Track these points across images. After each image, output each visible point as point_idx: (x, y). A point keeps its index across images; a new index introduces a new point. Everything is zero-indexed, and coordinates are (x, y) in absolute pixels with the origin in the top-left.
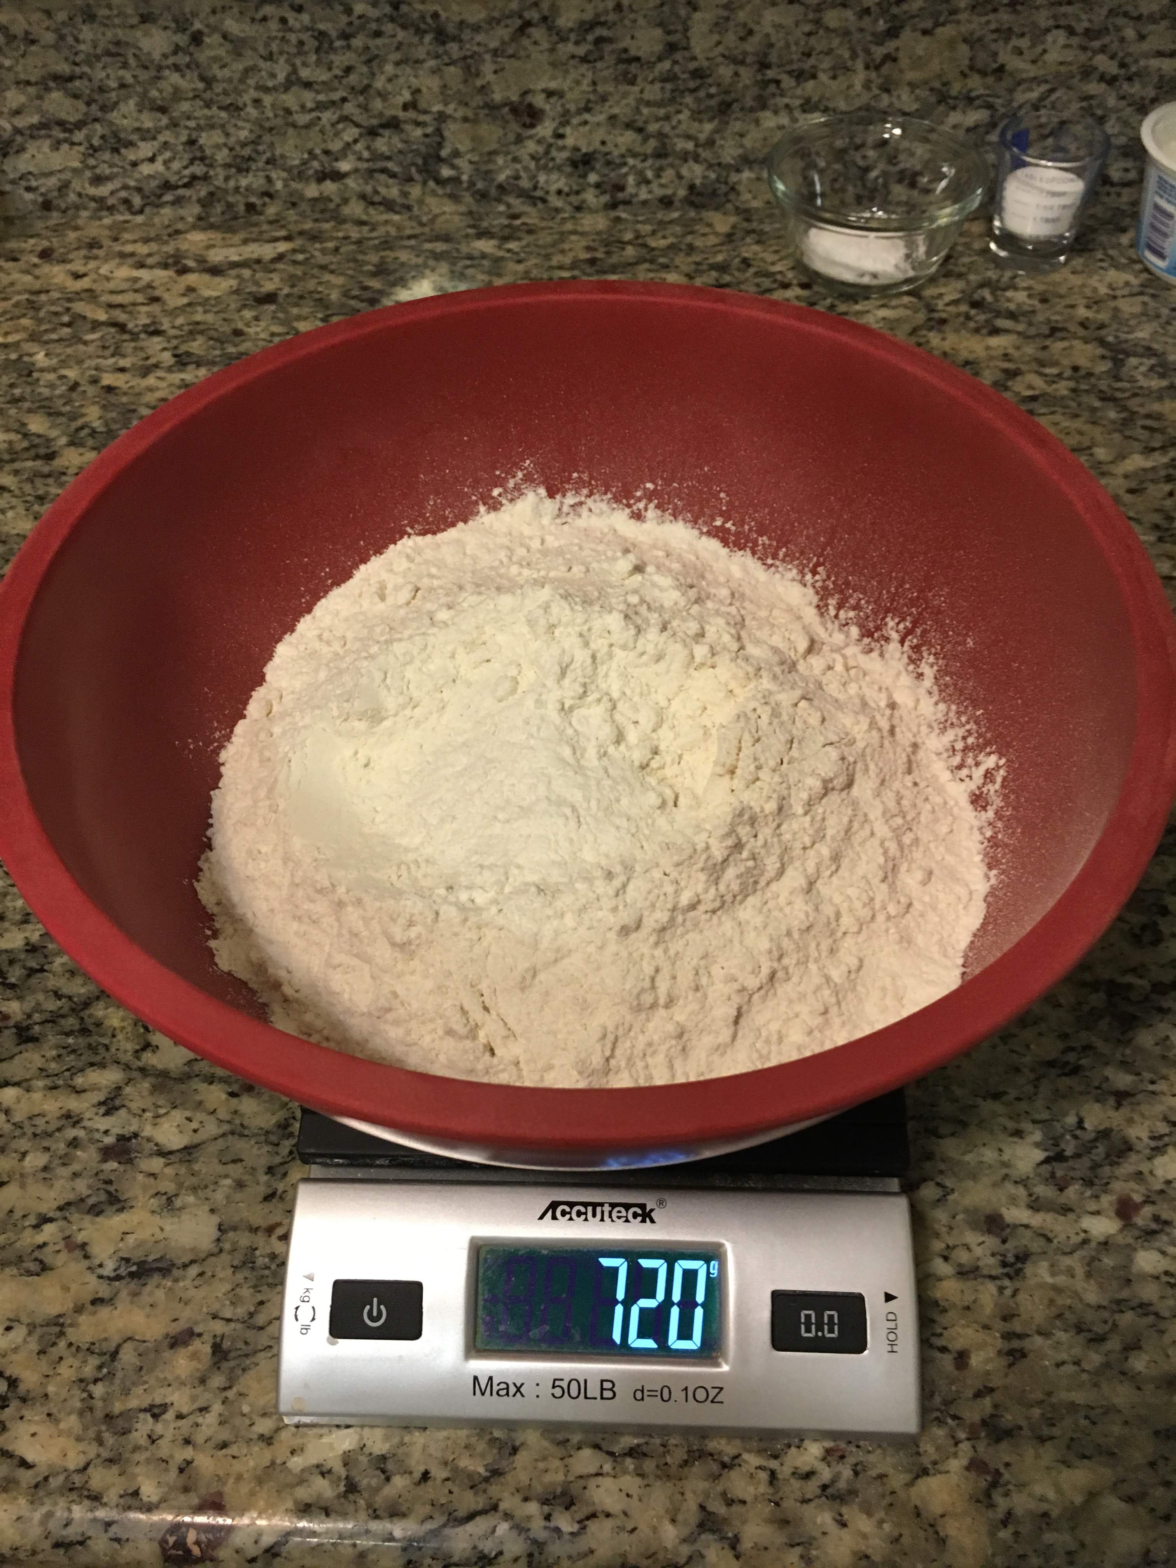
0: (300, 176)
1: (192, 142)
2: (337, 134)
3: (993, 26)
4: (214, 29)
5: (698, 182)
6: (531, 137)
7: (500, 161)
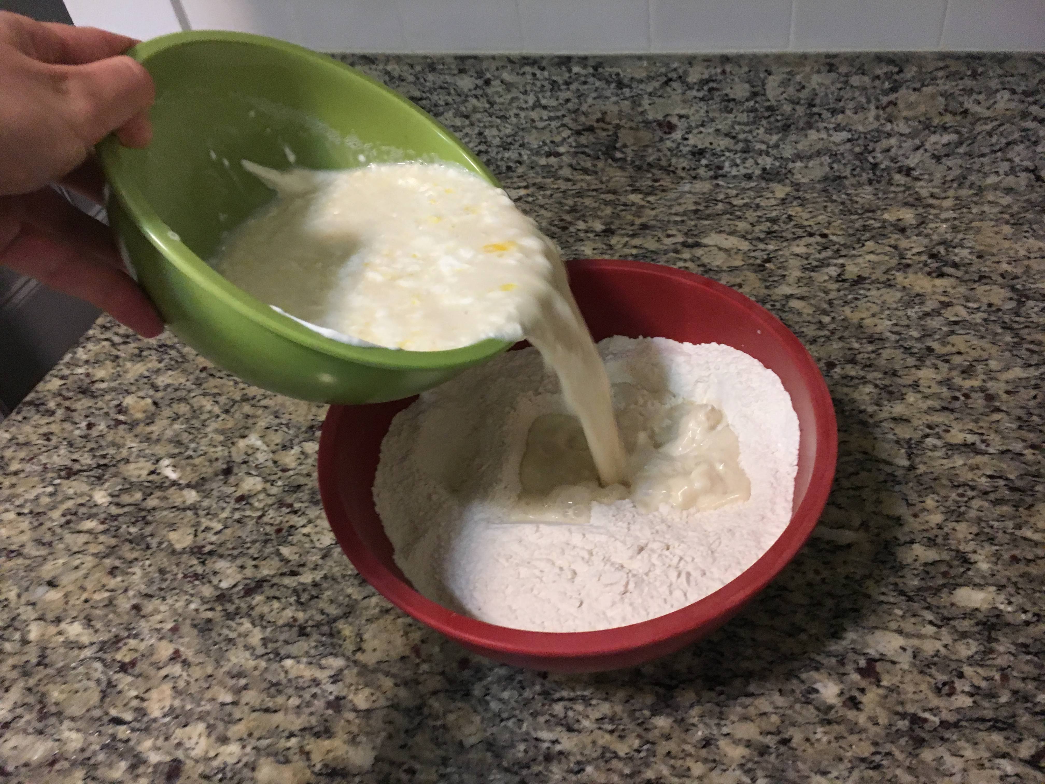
0: (538, 153)
1: (480, 134)
2: (559, 133)
3: (961, 87)
4: (496, 78)
5: (768, 167)
6: (668, 139)
7: (650, 150)
